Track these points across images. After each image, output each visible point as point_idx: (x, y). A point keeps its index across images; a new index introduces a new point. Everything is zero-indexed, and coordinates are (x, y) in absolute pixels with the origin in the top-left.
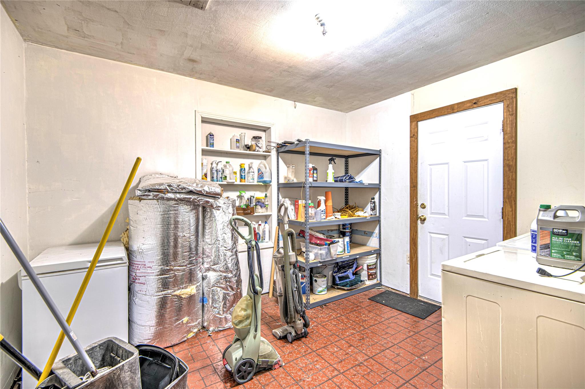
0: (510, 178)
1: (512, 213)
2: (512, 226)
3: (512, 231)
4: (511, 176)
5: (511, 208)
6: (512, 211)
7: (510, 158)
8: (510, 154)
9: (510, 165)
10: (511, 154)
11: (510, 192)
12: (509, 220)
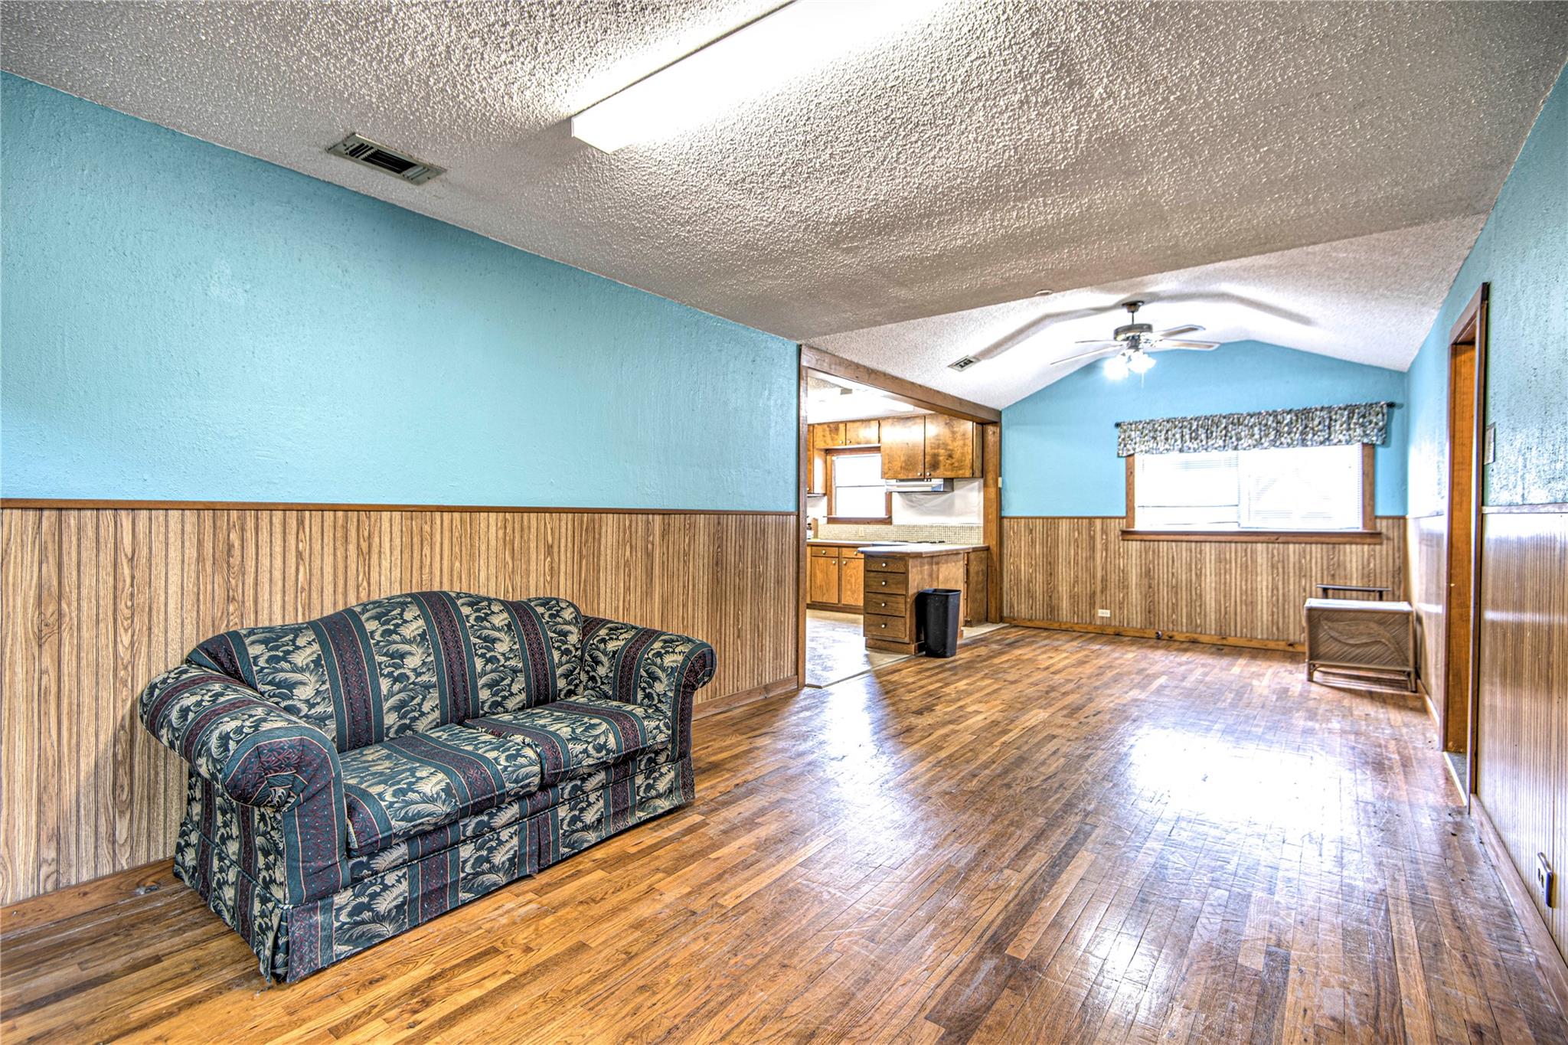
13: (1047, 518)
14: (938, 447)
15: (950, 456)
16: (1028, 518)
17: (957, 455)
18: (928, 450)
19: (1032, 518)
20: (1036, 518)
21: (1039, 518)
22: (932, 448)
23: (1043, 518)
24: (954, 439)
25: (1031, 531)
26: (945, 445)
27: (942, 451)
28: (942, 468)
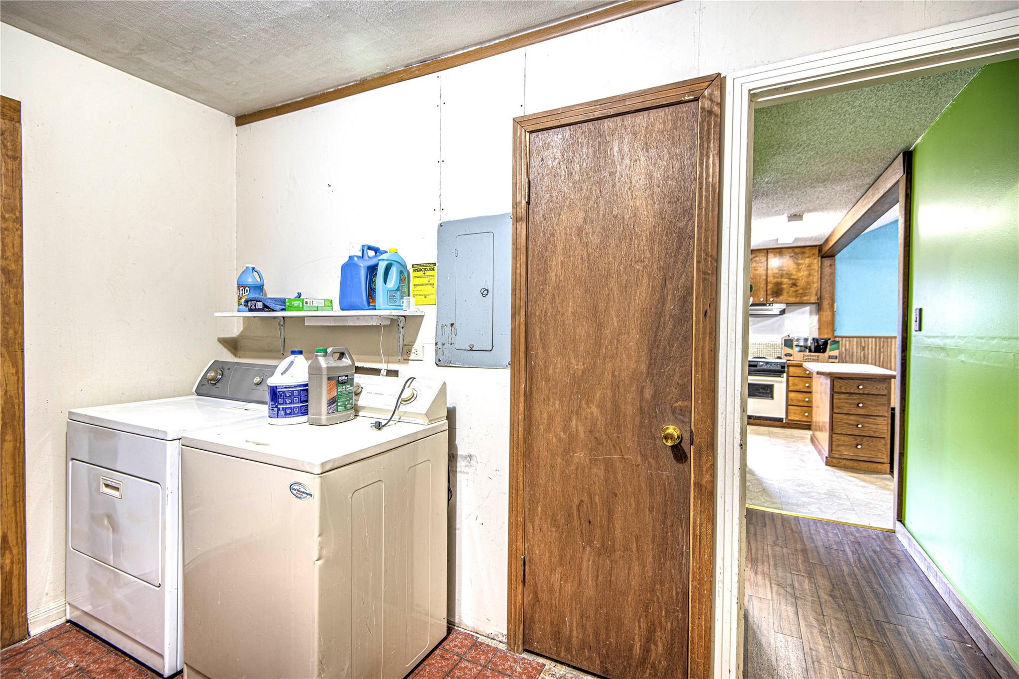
0: (12, 300)
1: (16, 378)
2: (17, 407)
3: (17, 418)
4: (12, 296)
5: (13, 367)
6: (17, 372)
7: (8, 254)
8: (10, 245)
9: (9, 271)
10: (13, 245)
11: (11, 332)
12: (8, 394)
13: (880, 338)
14: (782, 276)
15: (794, 285)
16: (861, 337)
17: (802, 283)
18: (770, 279)
19: (864, 337)
20: (868, 337)
21: (872, 337)
22: (774, 277)
23: (876, 338)
24: (799, 270)
25: (863, 348)
26: (789, 275)
27: (785, 280)
28: (785, 293)
